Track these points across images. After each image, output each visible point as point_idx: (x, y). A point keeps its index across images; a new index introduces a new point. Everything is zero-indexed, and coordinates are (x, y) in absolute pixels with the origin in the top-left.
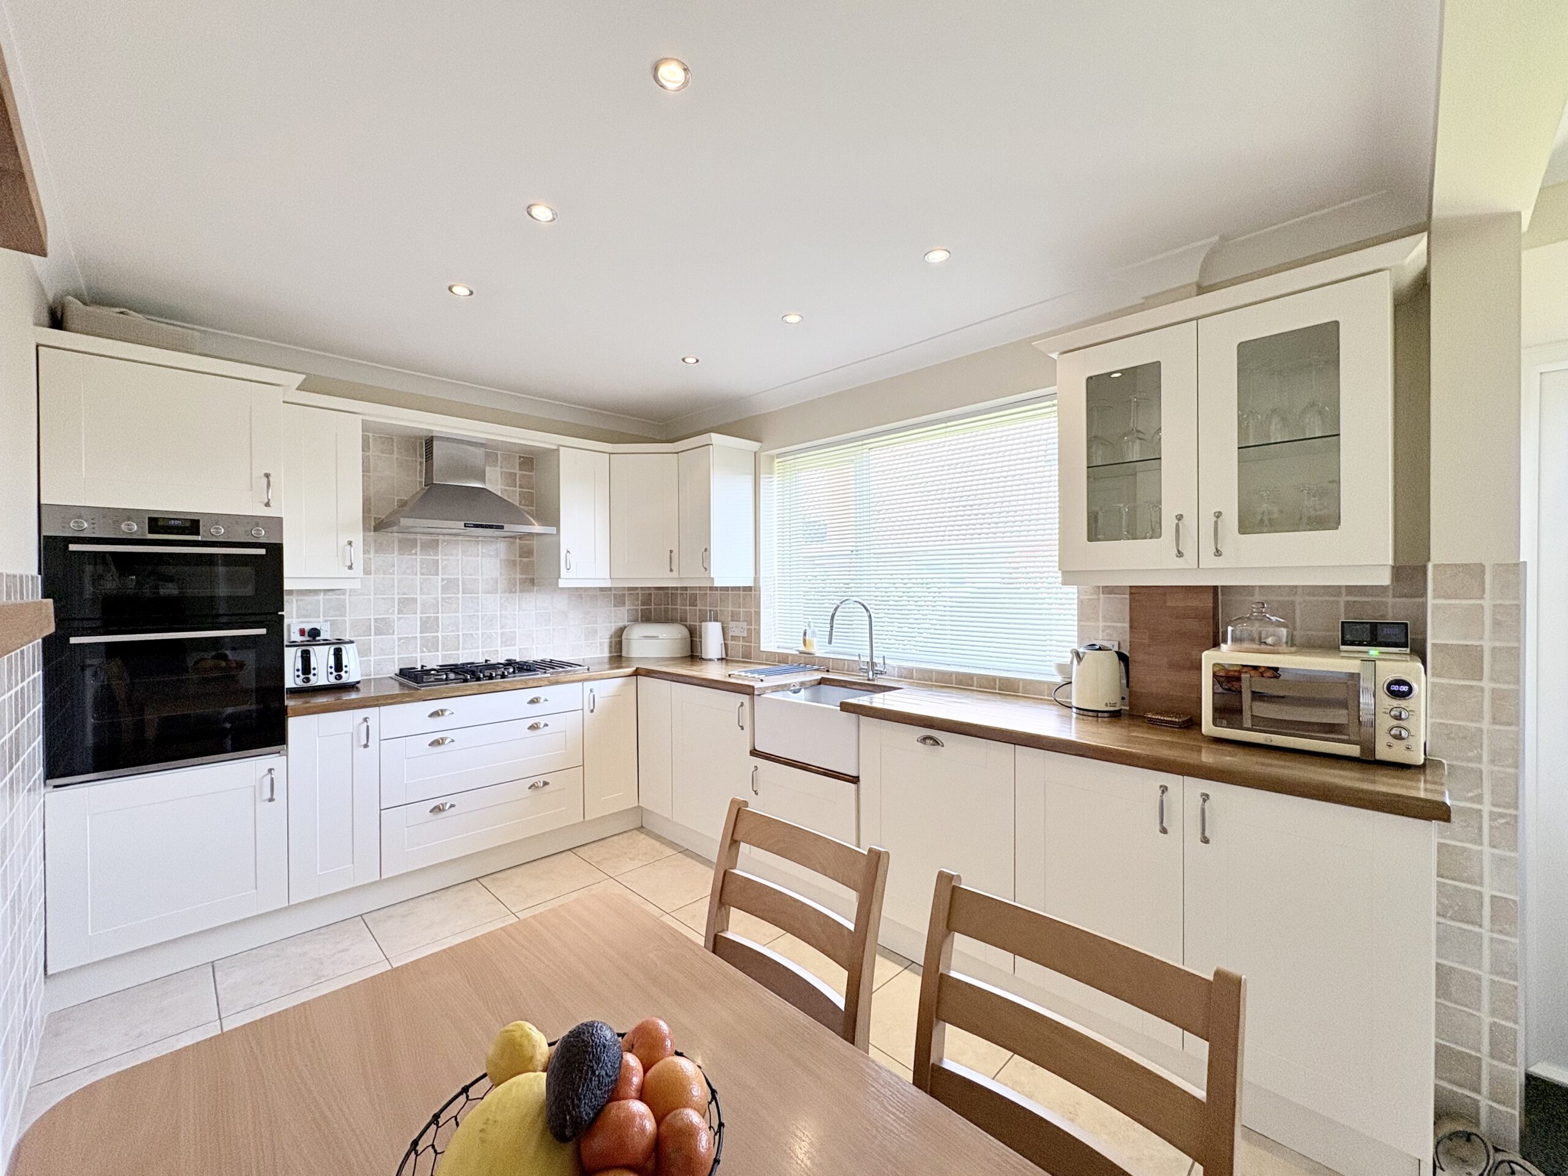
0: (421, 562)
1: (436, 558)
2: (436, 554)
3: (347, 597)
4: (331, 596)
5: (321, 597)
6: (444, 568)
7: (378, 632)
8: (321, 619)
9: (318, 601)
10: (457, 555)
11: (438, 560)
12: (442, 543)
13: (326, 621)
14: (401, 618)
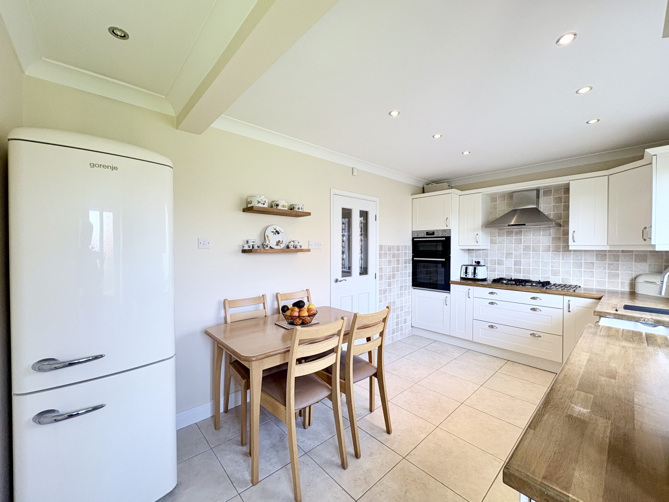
0: (515, 239)
1: (521, 237)
2: (521, 236)
3: (489, 252)
4: (484, 251)
5: (481, 251)
6: (524, 241)
7: (499, 264)
8: (481, 258)
9: (480, 253)
10: (530, 236)
11: (521, 238)
12: (524, 231)
13: (483, 259)
14: (507, 260)
